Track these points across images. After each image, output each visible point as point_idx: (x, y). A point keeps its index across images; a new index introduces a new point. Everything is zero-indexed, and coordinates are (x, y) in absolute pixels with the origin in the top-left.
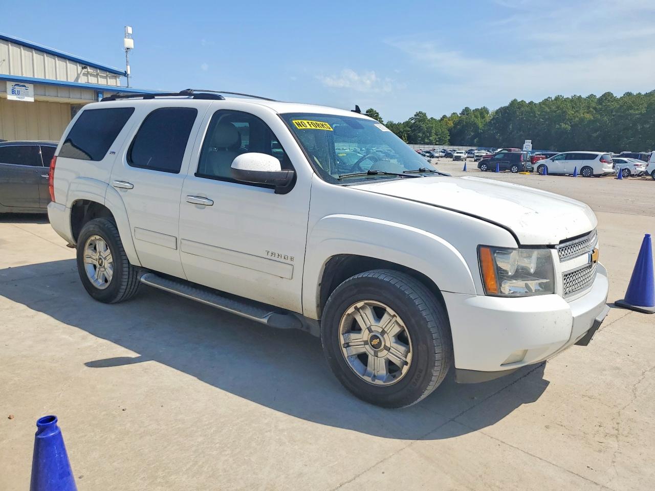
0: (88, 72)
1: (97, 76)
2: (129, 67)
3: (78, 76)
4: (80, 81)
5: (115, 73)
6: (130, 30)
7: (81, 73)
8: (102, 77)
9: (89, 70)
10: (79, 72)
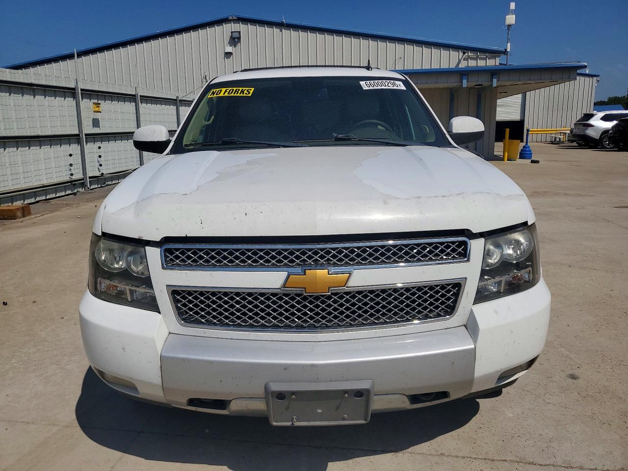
0: (469, 56)
1: (476, 59)
2: (509, 44)
3: (459, 61)
4: (460, 66)
5: (494, 53)
6: (513, 6)
7: (462, 58)
8: (481, 59)
9: (470, 54)
10: (460, 58)
